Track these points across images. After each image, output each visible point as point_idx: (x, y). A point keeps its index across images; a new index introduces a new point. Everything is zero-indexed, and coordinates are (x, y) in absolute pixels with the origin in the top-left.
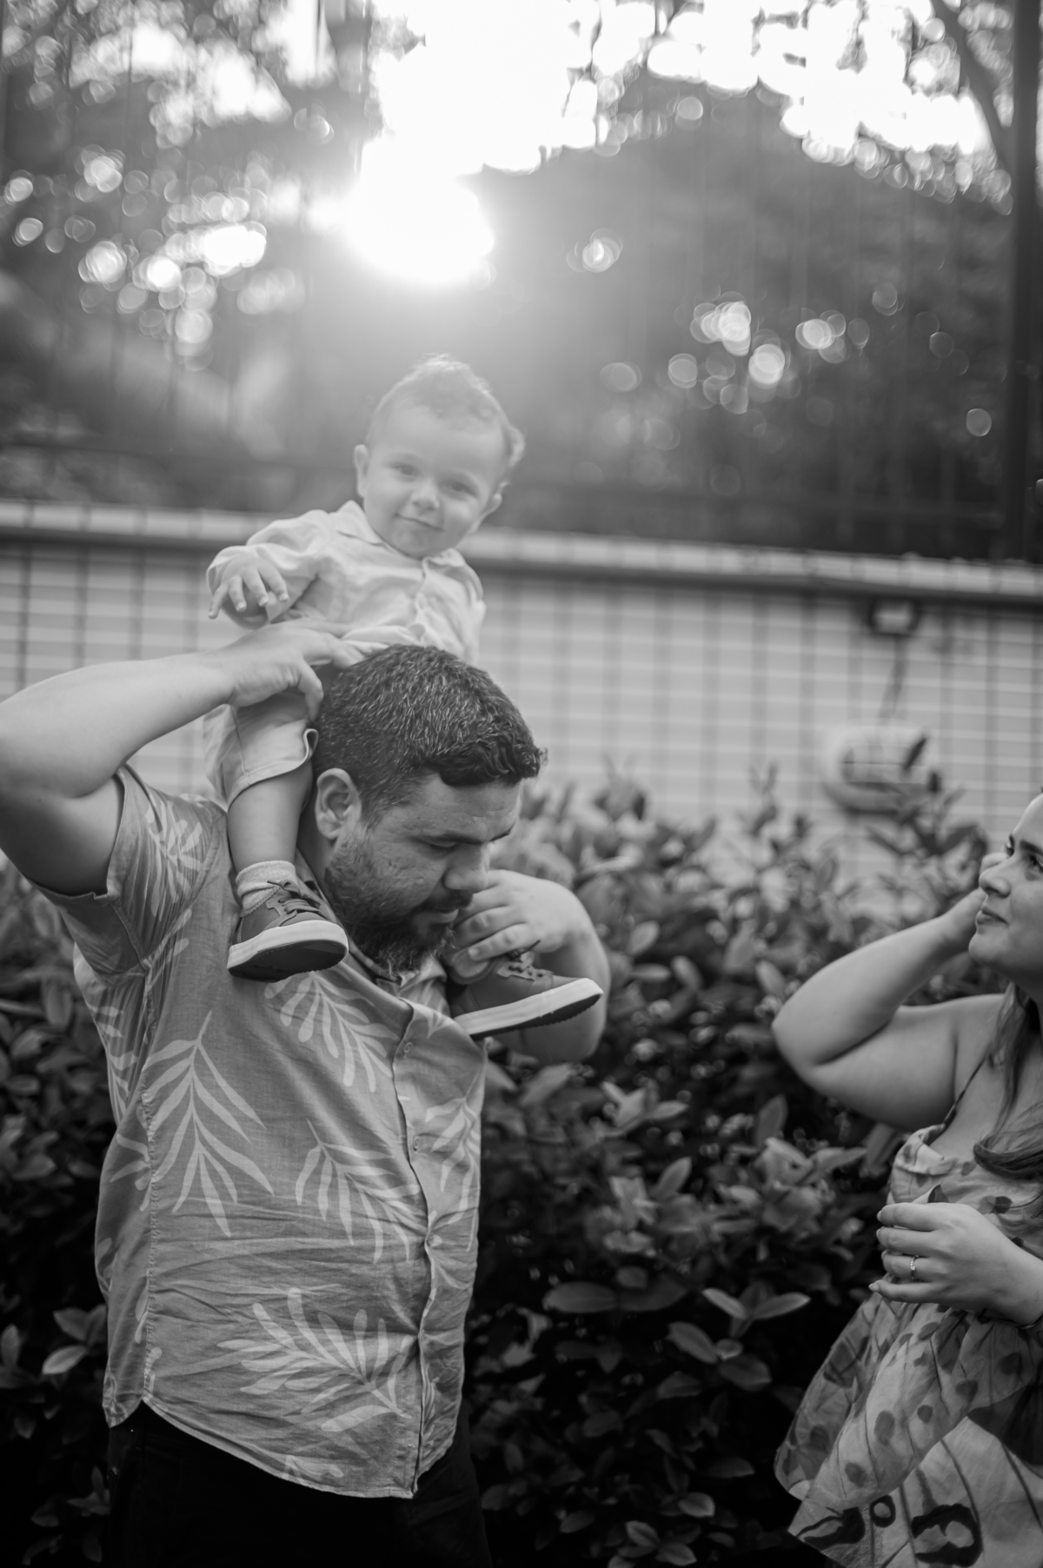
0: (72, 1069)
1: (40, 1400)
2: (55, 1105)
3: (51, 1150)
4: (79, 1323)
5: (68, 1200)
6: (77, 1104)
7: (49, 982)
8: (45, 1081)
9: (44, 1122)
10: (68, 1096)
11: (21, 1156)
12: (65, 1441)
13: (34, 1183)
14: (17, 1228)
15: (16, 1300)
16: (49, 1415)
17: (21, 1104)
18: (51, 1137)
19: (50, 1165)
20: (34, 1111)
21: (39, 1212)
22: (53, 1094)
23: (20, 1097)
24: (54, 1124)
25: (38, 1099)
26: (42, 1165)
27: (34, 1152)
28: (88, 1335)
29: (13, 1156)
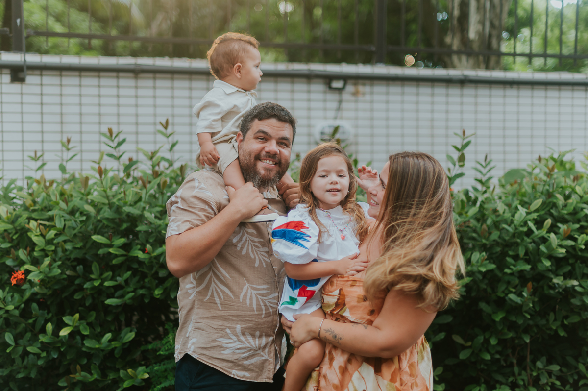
0: (65, 241)
1: (59, 345)
2: (60, 254)
3: (59, 267)
4: (70, 320)
5: (66, 283)
6: (68, 253)
7: (56, 215)
8: (57, 245)
9: (57, 259)
10: (65, 251)
11: (50, 269)
12: (68, 358)
13: (54, 277)
14: (50, 292)
15: (50, 315)
16: (62, 350)
17: (49, 254)
18: (59, 263)
19: (59, 271)
20: (54, 255)
21: (56, 287)
22: (59, 250)
23: (49, 251)
24: (60, 259)
25: (55, 252)
26: (57, 271)
27: (54, 268)
28: (73, 324)
29: (47, 269)
